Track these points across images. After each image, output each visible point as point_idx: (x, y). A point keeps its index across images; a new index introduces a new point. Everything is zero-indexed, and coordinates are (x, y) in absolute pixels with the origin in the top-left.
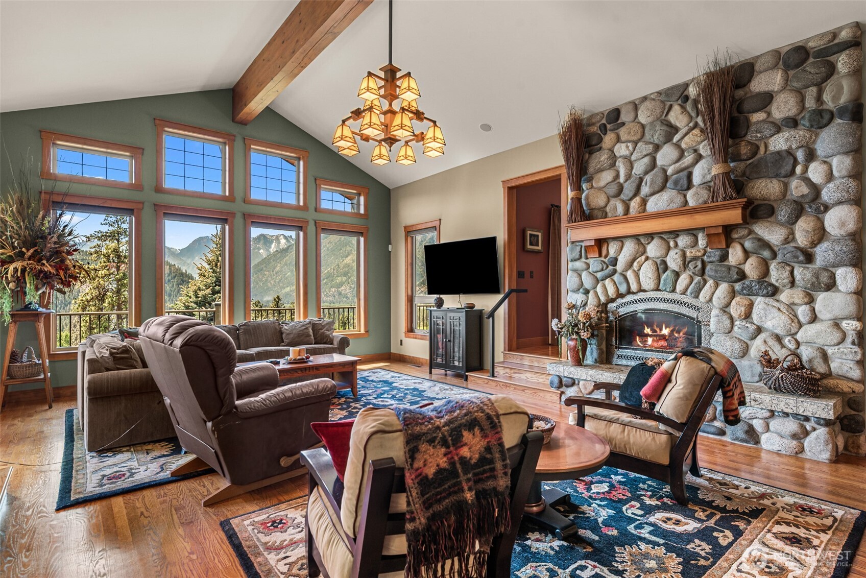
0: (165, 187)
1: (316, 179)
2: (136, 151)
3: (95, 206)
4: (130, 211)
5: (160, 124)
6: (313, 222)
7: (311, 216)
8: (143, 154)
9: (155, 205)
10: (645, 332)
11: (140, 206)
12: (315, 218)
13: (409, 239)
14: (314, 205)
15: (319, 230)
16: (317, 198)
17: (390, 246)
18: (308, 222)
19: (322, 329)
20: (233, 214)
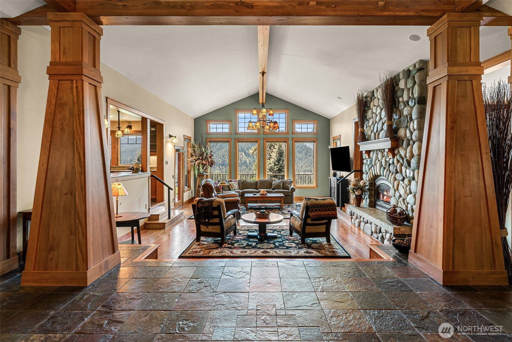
0: (239, 131)
1: (292, 121)
2: (230, 121)
3: (219, 141)
4: (228, 141)
5: (237, 110)
6: (291, 139)
7: (290, 136)
8: (231, 122)
9: (235, 139)
10: (384, 193)
11: (231, 140)
12: (292, 137)
13: (334, 143)
14: (292, 132)
15: (294, 142)
16: (293, 128)
17: (329, 146)
18: (289, 139)
19: (286, 184)
20: (260, 139)
